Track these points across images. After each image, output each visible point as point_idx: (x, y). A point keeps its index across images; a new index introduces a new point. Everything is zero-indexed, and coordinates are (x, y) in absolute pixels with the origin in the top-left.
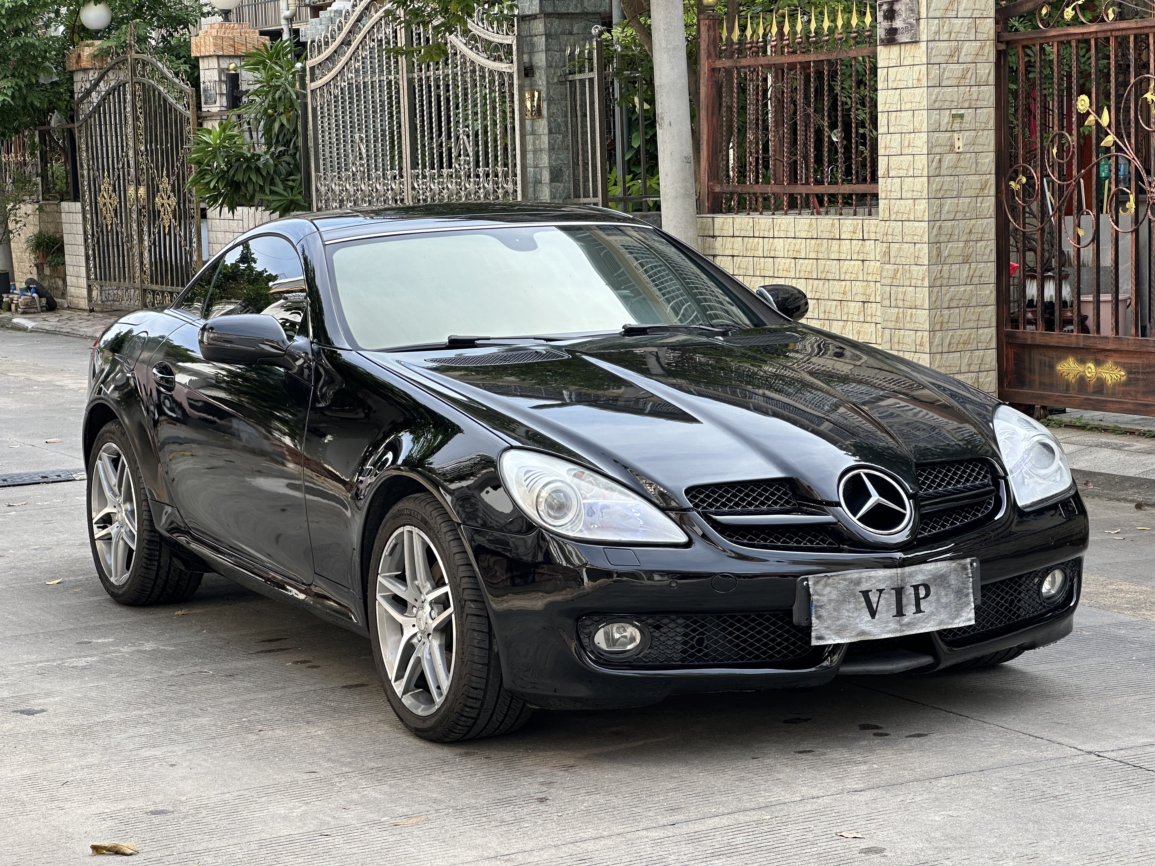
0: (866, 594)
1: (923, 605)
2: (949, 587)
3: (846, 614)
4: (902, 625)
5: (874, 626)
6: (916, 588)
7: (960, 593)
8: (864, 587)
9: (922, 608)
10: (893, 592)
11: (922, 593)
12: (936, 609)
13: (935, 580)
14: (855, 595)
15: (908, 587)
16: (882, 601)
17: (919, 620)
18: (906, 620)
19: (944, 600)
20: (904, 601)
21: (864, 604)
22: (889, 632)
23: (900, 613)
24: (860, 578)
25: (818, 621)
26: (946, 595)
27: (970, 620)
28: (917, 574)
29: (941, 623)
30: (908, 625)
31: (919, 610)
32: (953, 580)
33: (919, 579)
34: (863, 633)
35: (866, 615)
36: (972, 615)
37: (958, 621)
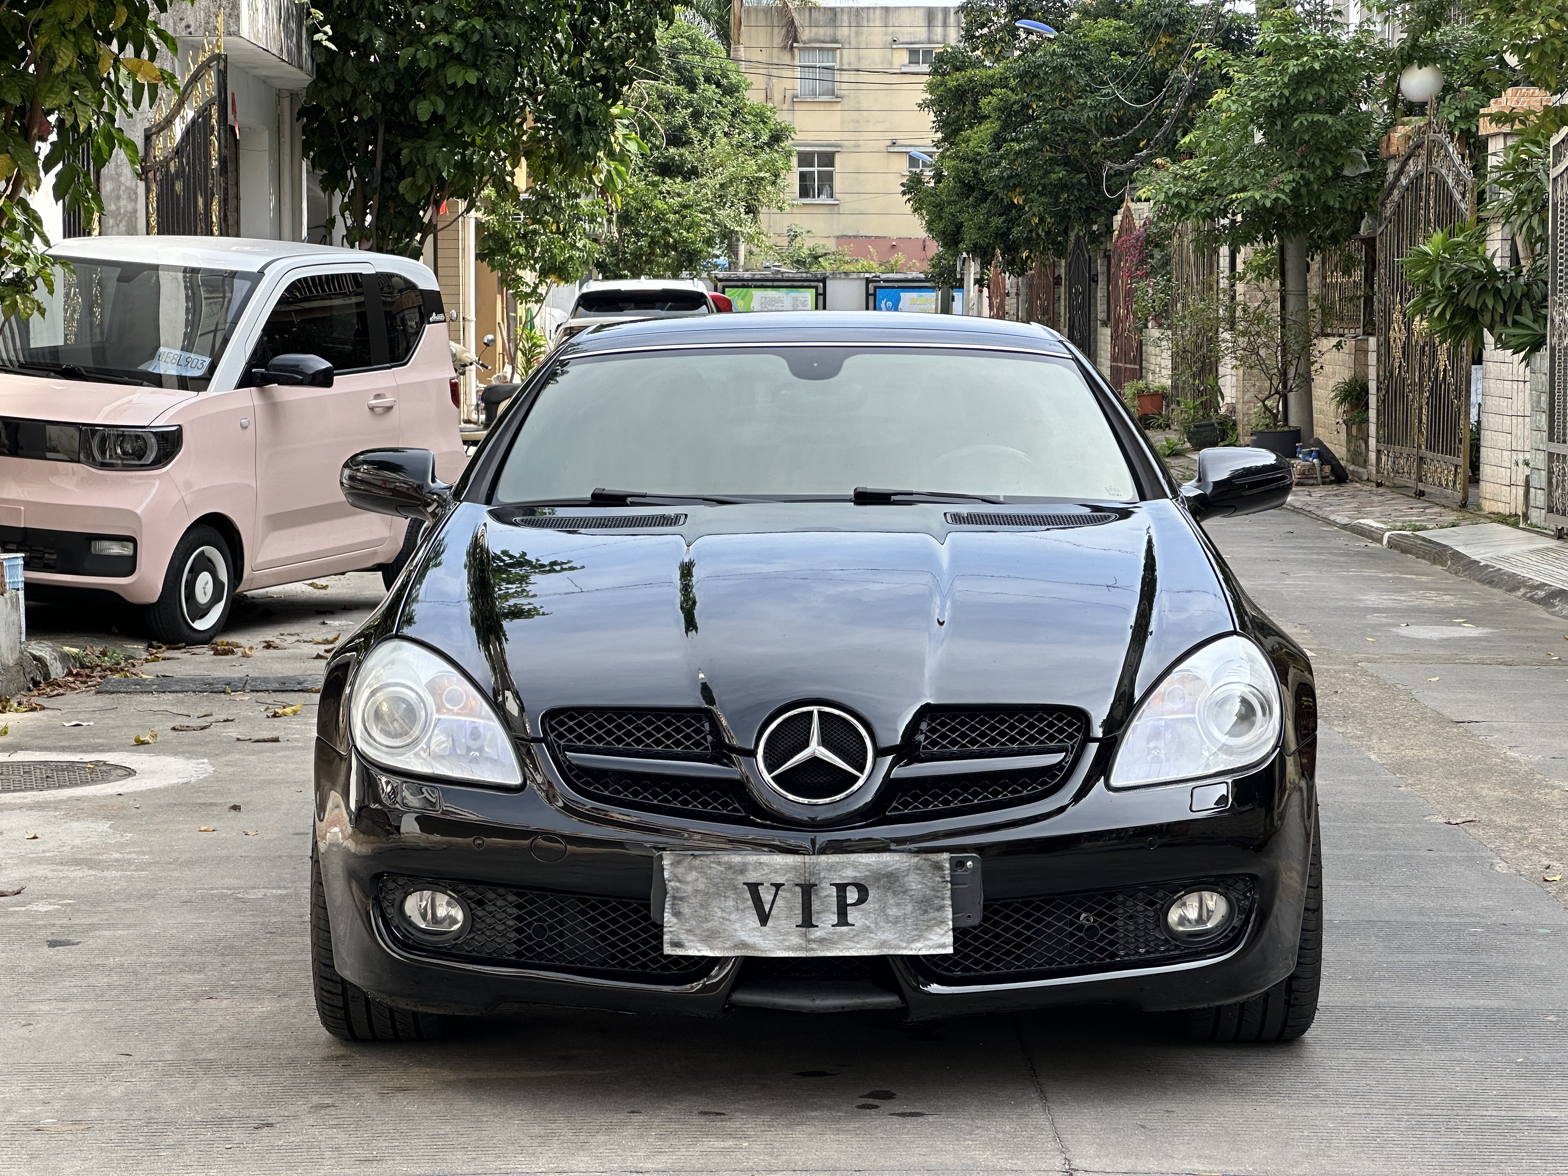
0: (754, 888)
1: (853, 915)
2: (905, 892)
3: (720, 914)
4: (809, 941)
5: (764, 937)
6: (841, 888)
7: (926, 904)
8: (752, 877)
9: (850, 919)
10: (798, 889)
11: (852, 896)
12: (876, 923)
13: (879, 880)
14: (735, 888)
15: (825, 884)
16: (779, 902)
17: (842, 936)
18: (816, 934)
19: (893, 911)
20: (816, 905)
21: (750, 903)
22: (788, 948)
23: (807, 922)
24: (745, 864)
25: (674, 920)
26: (898, 904)
27: (943, 946)
28: (845, 867)
29: (883, 944)
30: (821, 941)
31: (843, 920)
32: (914, 883)
33: (848, 874)
34: (744, 945)
35: (753, 920)
36: (949, 939)
37: (919, 945)
